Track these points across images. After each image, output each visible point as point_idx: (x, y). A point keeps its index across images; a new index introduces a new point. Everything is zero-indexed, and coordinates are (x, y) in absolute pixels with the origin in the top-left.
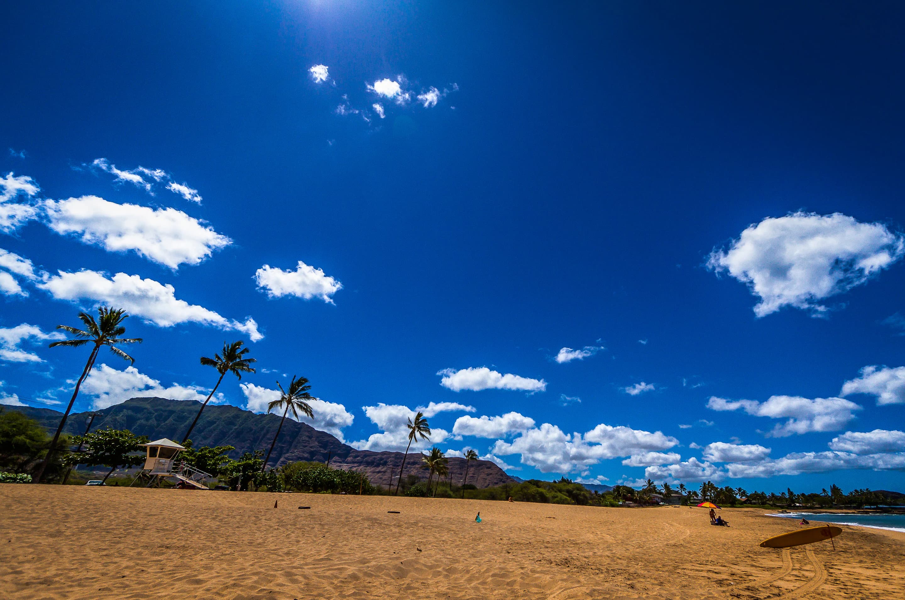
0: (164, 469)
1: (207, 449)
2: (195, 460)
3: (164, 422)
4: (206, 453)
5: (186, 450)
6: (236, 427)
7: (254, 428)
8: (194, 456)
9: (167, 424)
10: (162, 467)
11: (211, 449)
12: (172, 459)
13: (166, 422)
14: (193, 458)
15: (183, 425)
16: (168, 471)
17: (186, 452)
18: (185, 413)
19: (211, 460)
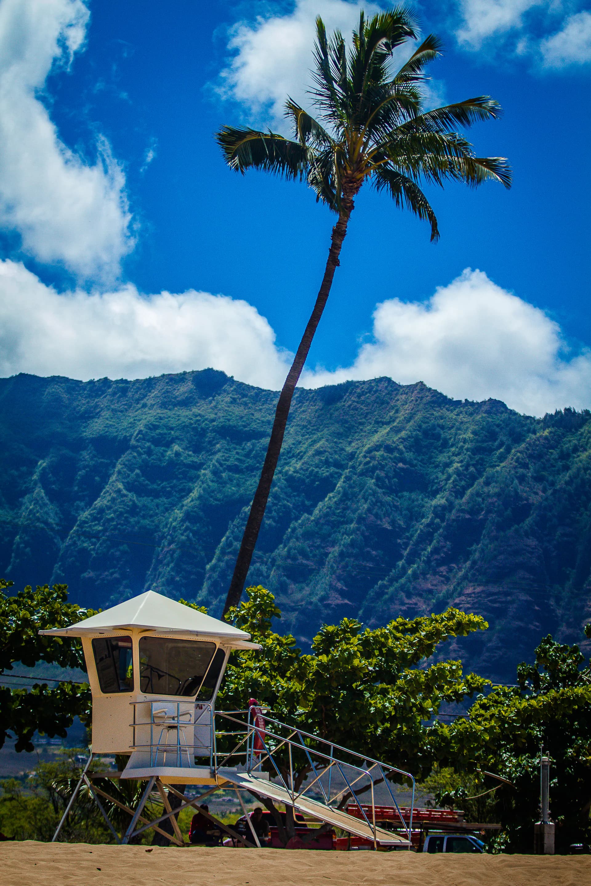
0: (179, 749)
1: (354, 632)
2: (305, 694)
3: (90, 504)
4: (352, 656)
5: (257, 646)
6: (440, 500)
7: (534, 499)
8: (300, 676)
9: (101, 511)
10: (170, 737)
11: (368, 633)
12: (205, 696)
13: (98, 503)
14: (296, 686)
15: (178, 513)
16: (202, 761)
17: (257, 655)
18: (176, 447)
19: (384, 692)
